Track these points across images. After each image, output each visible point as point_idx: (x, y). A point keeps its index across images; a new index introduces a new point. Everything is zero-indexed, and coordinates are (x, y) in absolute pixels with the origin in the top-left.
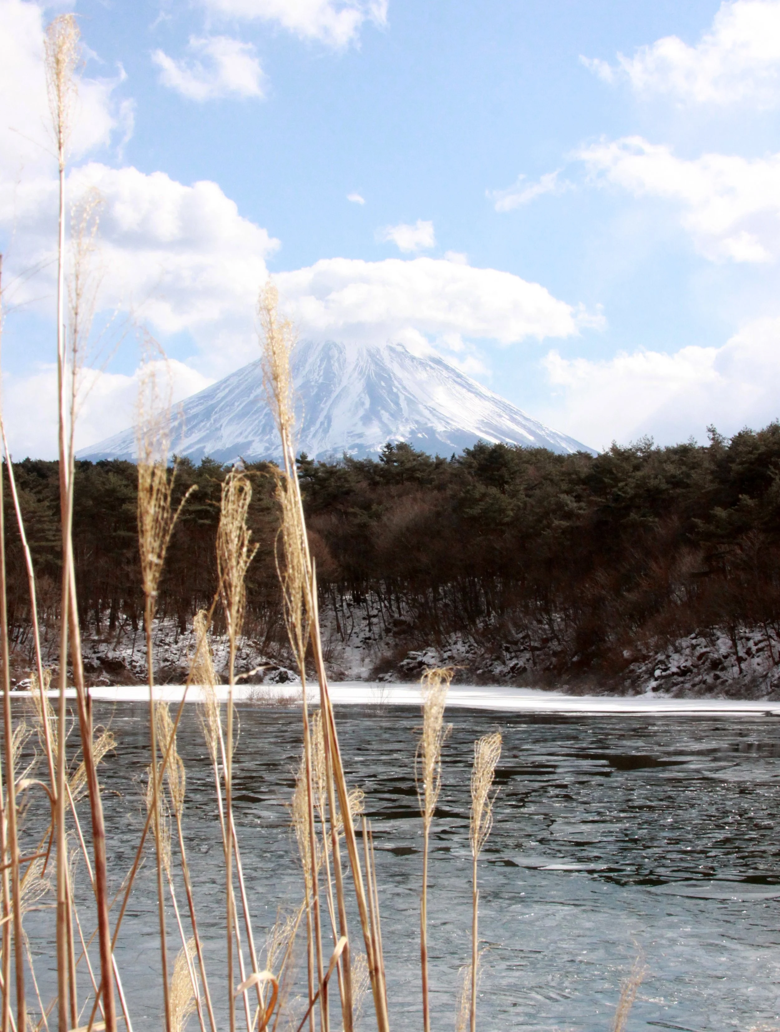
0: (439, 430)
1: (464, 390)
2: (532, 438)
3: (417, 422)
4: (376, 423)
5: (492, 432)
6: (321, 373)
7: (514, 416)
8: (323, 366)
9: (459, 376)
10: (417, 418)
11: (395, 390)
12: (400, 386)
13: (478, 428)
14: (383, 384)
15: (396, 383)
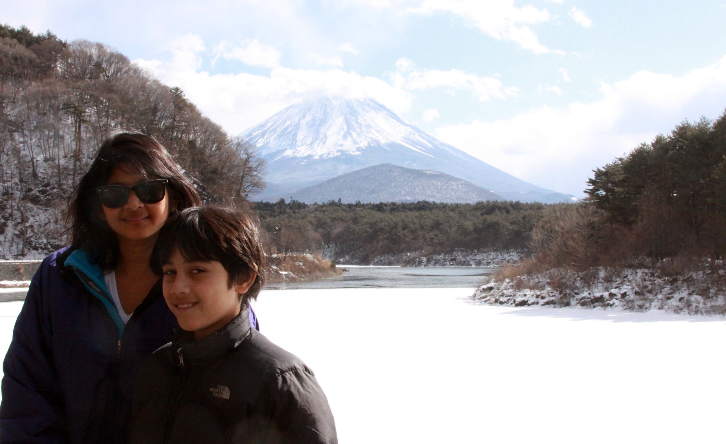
0: (382, 142)
1: (396, 121)
2: (430, 146)
3: (371, 138)
4: (350, 139)
5: (410, 143)
6: (322, 113)
7: (421, 134)
8: (322, 110)
9: (393, 114)
10: (371, 136)
11: (360, 121)
12: (362, 120)
13: (403, 141)
14: (353, 118)
15: (360, 118)
